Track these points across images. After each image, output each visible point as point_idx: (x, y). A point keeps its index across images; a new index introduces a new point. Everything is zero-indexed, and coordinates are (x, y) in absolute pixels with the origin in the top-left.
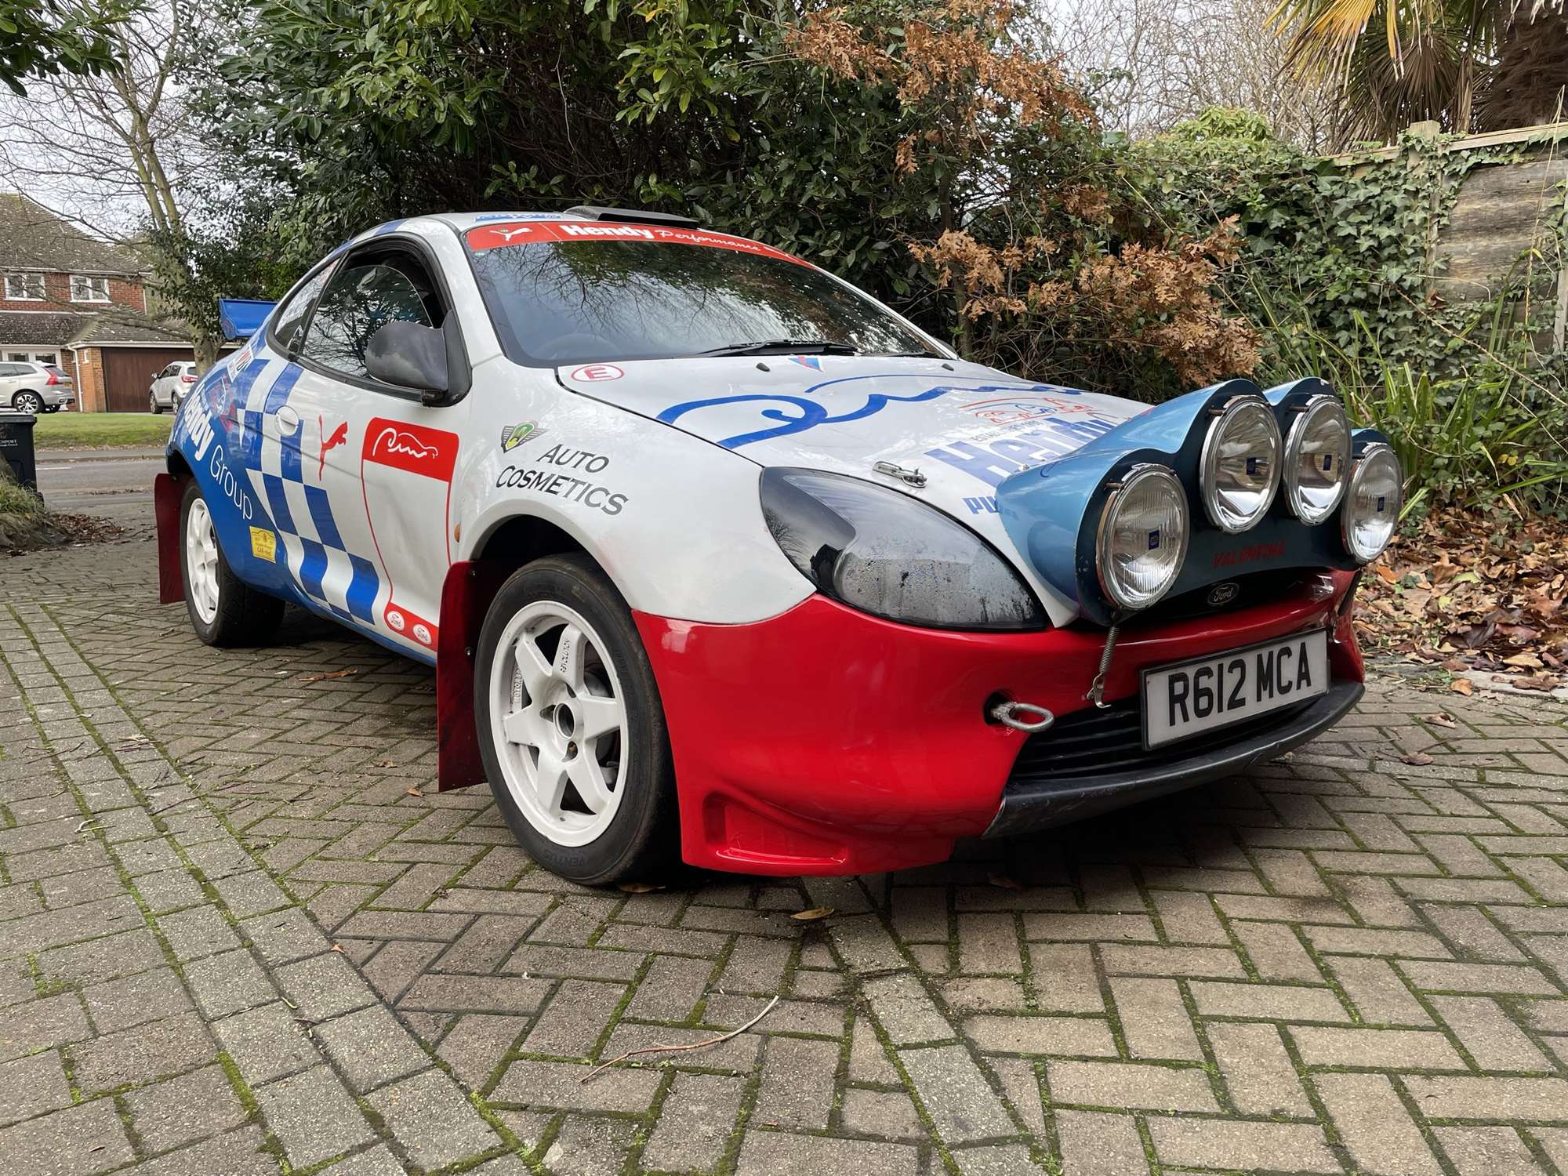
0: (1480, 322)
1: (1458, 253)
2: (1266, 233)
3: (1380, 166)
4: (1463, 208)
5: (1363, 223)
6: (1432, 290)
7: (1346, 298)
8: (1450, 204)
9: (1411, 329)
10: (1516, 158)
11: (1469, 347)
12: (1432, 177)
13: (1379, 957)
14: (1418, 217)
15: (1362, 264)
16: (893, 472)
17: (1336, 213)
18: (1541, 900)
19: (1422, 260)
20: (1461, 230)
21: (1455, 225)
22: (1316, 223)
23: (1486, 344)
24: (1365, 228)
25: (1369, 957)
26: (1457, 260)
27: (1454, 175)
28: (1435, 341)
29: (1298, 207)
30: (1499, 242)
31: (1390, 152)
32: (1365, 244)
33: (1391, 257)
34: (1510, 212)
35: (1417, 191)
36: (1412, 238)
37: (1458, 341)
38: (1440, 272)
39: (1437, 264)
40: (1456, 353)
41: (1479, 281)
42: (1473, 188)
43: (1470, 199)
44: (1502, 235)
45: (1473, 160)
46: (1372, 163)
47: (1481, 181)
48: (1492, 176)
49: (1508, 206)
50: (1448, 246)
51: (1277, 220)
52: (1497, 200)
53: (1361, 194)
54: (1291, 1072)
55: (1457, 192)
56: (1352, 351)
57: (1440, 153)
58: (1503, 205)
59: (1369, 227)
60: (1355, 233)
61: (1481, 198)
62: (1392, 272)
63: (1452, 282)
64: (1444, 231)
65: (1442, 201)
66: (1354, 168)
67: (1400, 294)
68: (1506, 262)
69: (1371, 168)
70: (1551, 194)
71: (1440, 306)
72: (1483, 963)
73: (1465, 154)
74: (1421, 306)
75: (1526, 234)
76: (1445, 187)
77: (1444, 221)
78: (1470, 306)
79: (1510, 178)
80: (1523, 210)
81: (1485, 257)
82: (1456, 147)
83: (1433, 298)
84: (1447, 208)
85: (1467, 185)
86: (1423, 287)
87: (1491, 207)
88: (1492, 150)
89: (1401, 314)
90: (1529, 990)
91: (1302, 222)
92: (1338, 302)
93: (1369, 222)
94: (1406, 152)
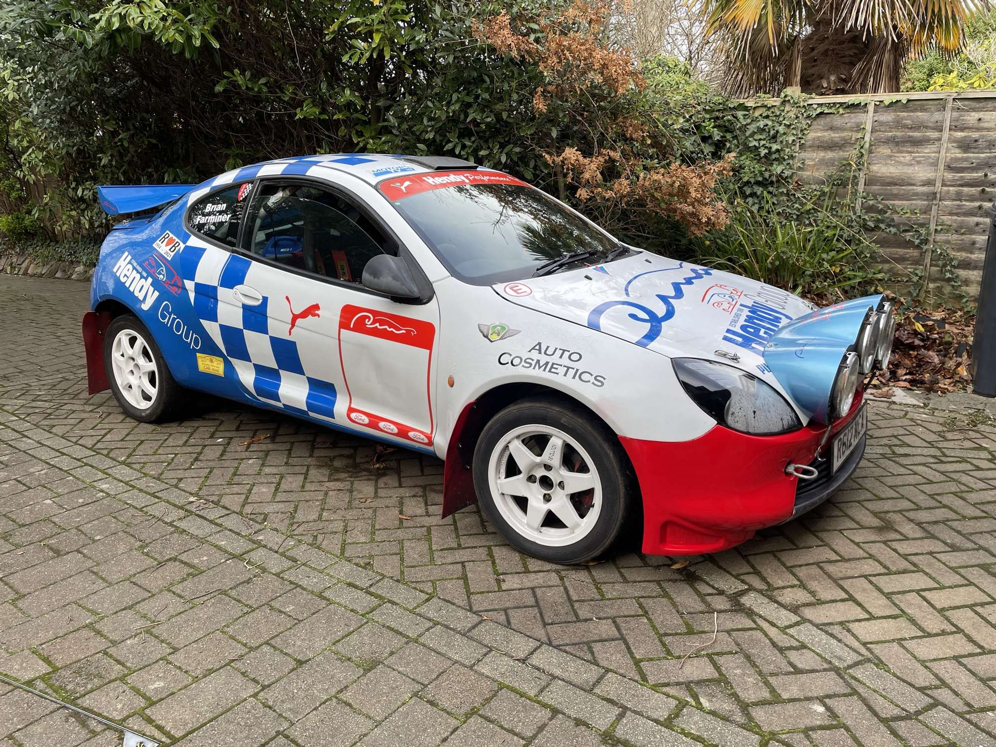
0: (820, 196)
1: (809, 159)
2: (710, 141)
3: (769, 108)
4: (812, 135)
5: (760, 139)
6: (796, 178)
7: (752, 180)
8: (806, 132)
9: (785, 198)
10: (841, 111)
11: (814, 209)
12: (797, 117)
13: (927, 554)
14: (790, 139)
15: (759, 161)
16: (725, 355)
17: (748, 134)
18: (964, 517)
19: (791, 162)
20: (810, 147)
21: (808, 144)
22: (735, 137)
23: (822, 207)
24: (762, 142)
25: (922, 554)
26: (808, 162)
27: (809, 117)
28: (796, 205)
29: (726, 128)
30: (830, 155)
31: (775, 101)
32: (763, 152)
33: (776, 159)
34: (836, 139)
35: (791, 125)
36: (787, 150)
37: (809, 206)
38: (800, 168)
39: (799, 165)
40: (808, 212)
41: (820, 174)
42: (818, 125)
43: (816, 131)
44: (832, 151)
45: (819, 110)
46: (766, 106)
47: (822, 121)
48: (828, 119)
49: (835, 136)
50: (803, 155)
51: (717, 135)
52: (830, 132)
53: (761, 124)
54: (935, 613)
55: (810, 126)
56: (755, 209)
57: (802, 104)
58: (833, 135)
59: (764, 142)
60: (757, 145)
61: (821, 130)
62: (778, 169)
63: (806, 174)
64: (802, 146)
65: (802, 131)
66: (755, 108)
67: (781, 180)
68: (833, 165)
69: (764, 109)
70: (858, 131)
71: (799, 186)
72: (963, 550)
73: (815, 106)
74: (791, 186)
75: (844, 151)
76: (804, 123)
77: (803, 141)
78: (814, 187)
79: (837, 121)
80: (843, 139)
81: (823, 162)
82: (810, 102)
83: (796, 182)
84: (804, 134)
85: (815, 123)
86: (791, 177)
87: (828, 135)
88: (829, 105)
89: (781, 190)
90: (988, 562)
91: (729, 136)
92: (748, 182)
93: (764, 140)
94: (784, 103)
